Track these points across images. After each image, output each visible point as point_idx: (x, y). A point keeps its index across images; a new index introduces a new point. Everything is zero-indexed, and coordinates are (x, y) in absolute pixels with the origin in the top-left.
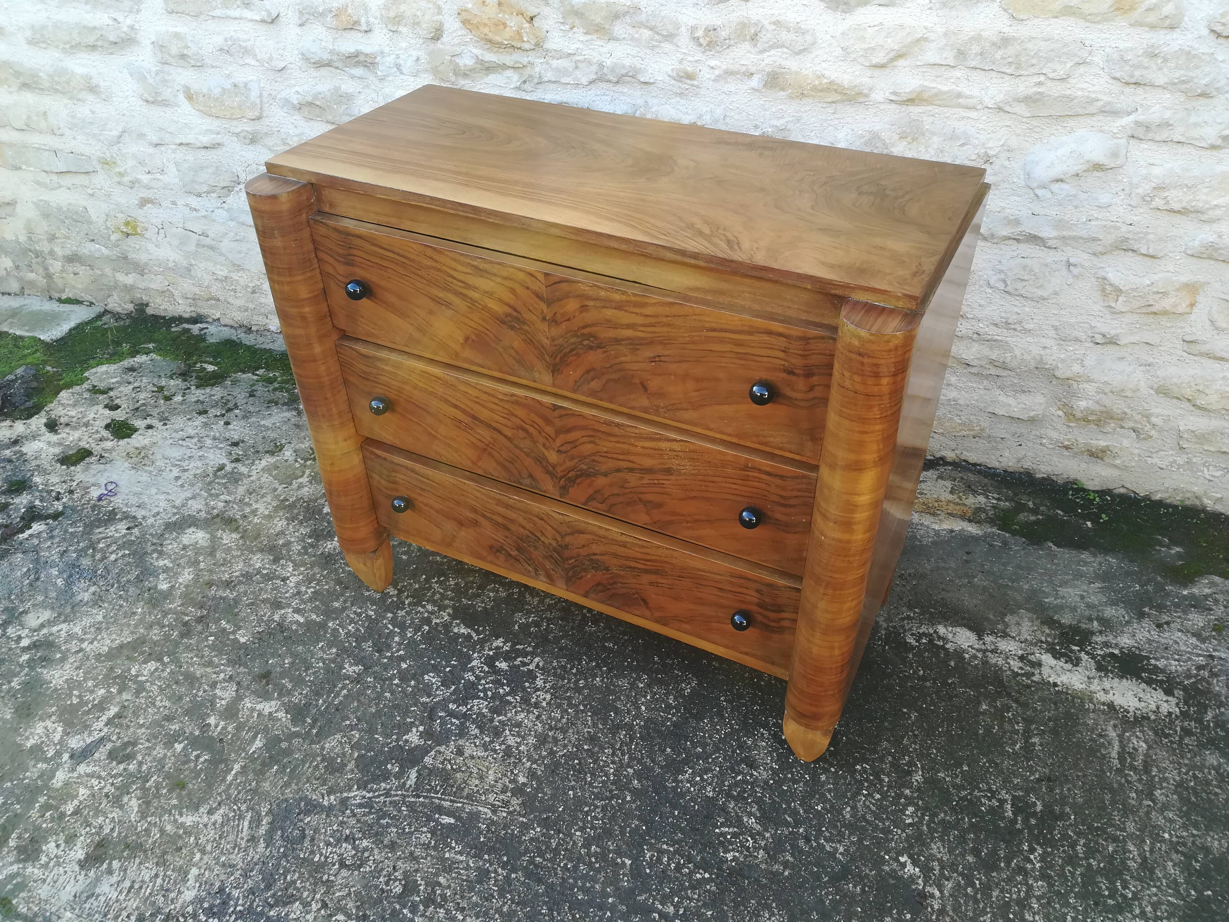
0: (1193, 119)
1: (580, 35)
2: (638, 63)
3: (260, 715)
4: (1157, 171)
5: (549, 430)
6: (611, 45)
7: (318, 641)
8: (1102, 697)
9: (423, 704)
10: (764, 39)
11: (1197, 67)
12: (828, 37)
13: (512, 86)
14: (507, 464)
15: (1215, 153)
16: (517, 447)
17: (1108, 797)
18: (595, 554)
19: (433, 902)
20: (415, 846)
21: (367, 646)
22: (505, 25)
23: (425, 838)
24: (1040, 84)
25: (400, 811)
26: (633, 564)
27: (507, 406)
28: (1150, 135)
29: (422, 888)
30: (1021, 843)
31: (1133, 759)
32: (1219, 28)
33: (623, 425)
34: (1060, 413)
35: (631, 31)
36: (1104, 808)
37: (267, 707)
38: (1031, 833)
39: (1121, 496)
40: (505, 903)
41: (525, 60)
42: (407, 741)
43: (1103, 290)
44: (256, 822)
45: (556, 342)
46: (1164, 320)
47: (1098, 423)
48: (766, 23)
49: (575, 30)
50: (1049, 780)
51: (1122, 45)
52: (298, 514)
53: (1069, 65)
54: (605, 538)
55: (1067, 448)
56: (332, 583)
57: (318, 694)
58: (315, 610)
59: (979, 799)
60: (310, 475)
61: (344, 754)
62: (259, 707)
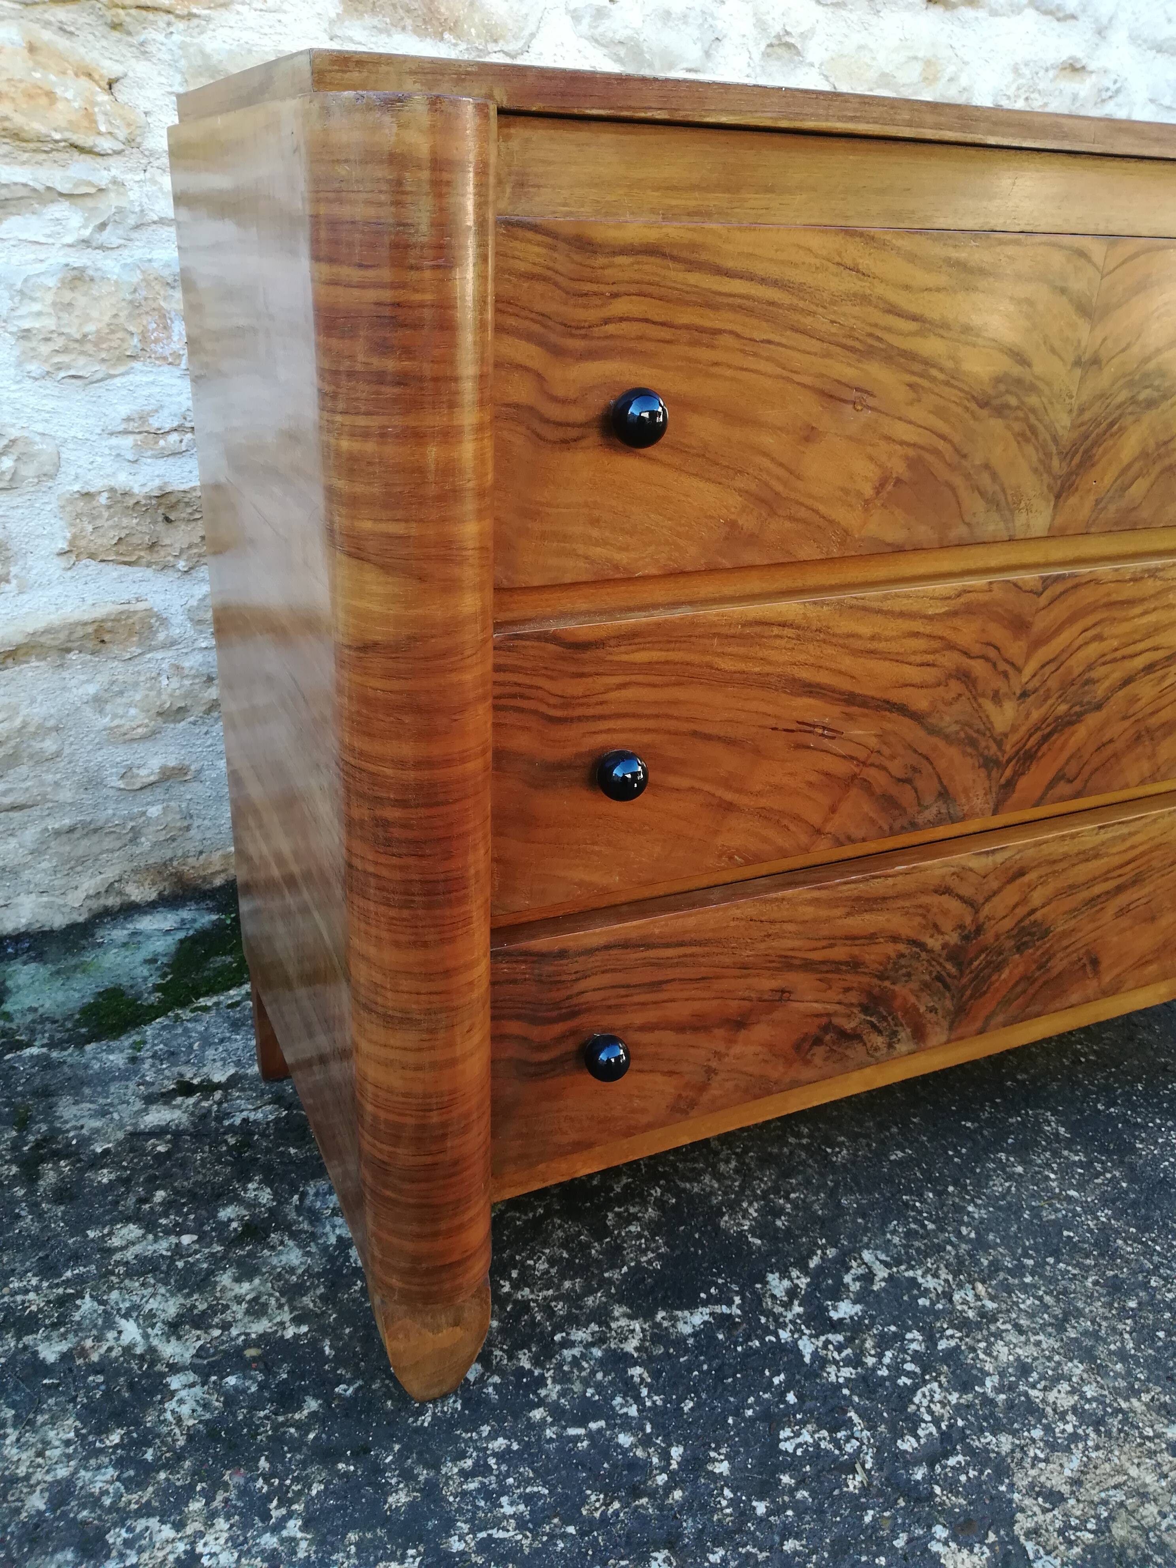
5: (1015, 649)
13: (69, 239)
14: (894, 790)
16: (933, 731)
18: (1033, 911)
22: (51, 96)
26: (1098, 889)
27: (937, 629)
33: (1157, 570)
41: (102, 177)
45: (1087, 416)
54: (1066, 857)
56: (317, 1470)
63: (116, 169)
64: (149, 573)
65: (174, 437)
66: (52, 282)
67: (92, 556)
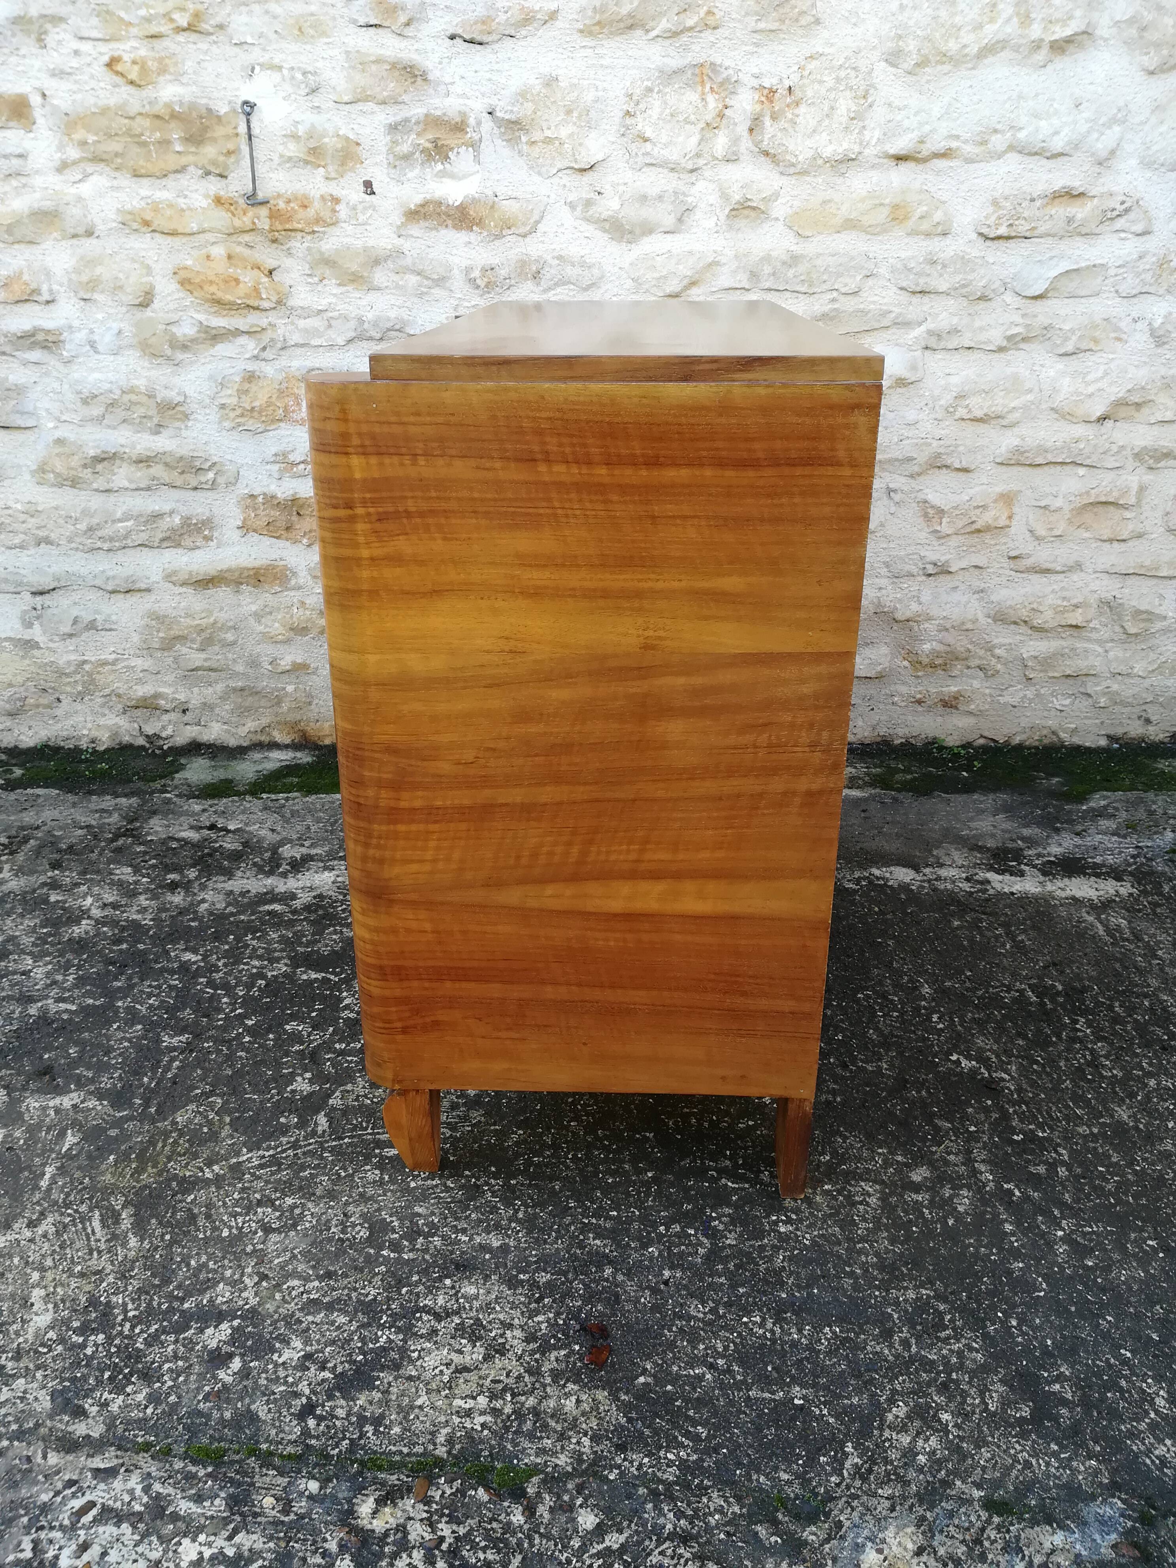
0: (978, 324)
1: (332, 287)
2: (404, 314)
3: (57, 1111)
4: (954, 380)
6: (372, 296)
7: (109, 1023)
8: (1059, 893)
9: (297, 1052)
10: (548, 276)
11: (973, 271)
12: (616, 269)
13: (247, 356)
15: (1002, 355)
17: (1117, 965)
19: (419, 1233)
20: (364, 1186)
21: (187, 1014)
22: (237, 281)
23: (373, 1175)
24: (834, 300)
25: (321, 1158)
28: (942, 345)
29: (396, 1223)
30: (1060, 1019)
31: (1121, 933)
32: (985, 230)
34: (906, 663)
35: (396, 278)
36: (1117, 974)
37: (66, 1102)
38: (1065, 1009)
39: (982, 746)
40: (517, 1211)
41: (264, 322)
42: (293, 1091)
43: (926, 515)
44: (111, 1218)
46: (987, 538)
47: (944, 667)
48: (548, 257)
49: (326, 282)
50: (1055, 964)
51: (903, 255)
52: (13, 908)
53: (859, 278)
55: (919, 702)
56: (101, 966)
57: (138, 1073)
58: (88, 994)
59: (997, 994)
60: (11, 870)
61: (210, 1123)
62: (51, 1104)
63: (272, 317)
64: (288, 544)
65: (302, 466)
66: (237, 379)
67: (255, 531)
